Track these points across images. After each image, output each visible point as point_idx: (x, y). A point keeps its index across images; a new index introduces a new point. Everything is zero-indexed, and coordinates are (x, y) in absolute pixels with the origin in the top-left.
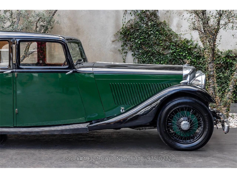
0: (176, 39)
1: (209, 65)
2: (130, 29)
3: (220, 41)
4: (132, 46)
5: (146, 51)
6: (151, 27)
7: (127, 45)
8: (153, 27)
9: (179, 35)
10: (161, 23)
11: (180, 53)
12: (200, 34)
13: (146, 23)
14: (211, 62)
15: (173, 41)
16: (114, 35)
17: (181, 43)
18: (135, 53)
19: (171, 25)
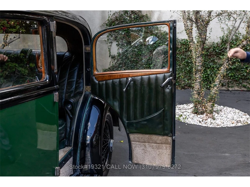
0: (156, 32)
1: (197, 59)
2: (115, 21)
3: (210, 34)
4: (117, 37)
5: (129, 42)
6: (134, 20)
7: (112, 36)
8: (136, 20)
9: (159, 28)
10: (143, 16)
11: (159, 45)
12: (185, 27)
13: (129, 16)
14: (200, 56)
15: (154, 33)
16: (101, 26)
17: (161, 35)
18: (119, 43)
19: (152, 19)
